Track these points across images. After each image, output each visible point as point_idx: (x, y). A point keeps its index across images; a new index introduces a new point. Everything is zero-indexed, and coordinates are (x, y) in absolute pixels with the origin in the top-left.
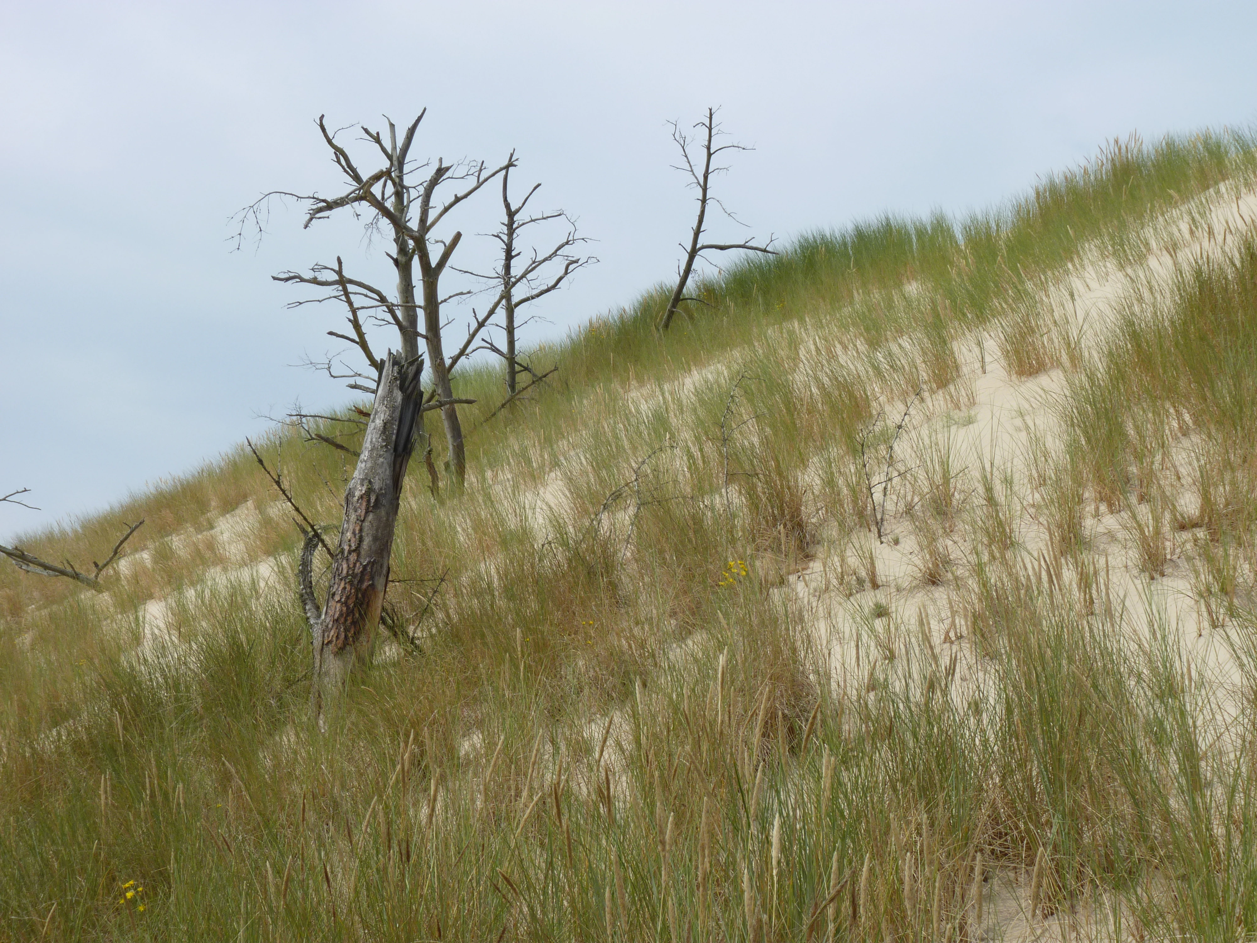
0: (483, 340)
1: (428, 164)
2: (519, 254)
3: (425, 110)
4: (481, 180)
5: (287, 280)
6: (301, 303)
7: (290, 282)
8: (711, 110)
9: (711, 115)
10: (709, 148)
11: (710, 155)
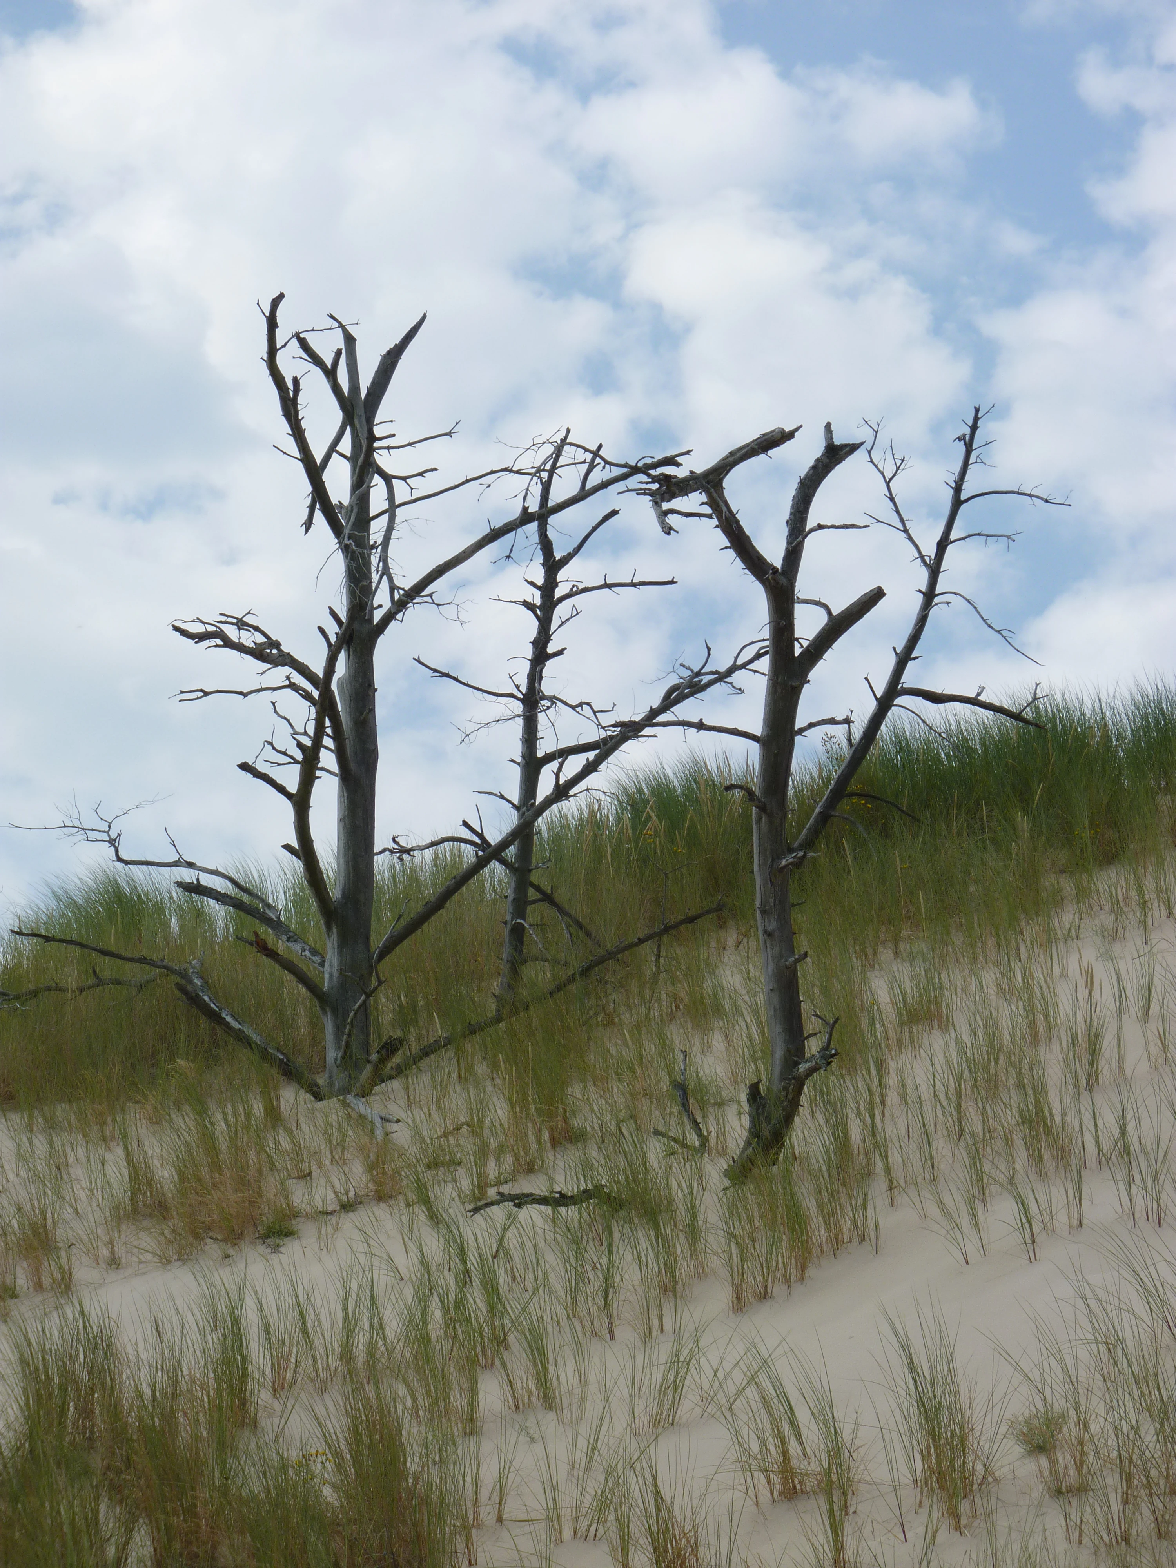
0: (465, 824)
1: (449, 434)
2: (560, 653)
3: (424, 316)
4: (590, 484)
5: (200, 637)
6: (206, 694)
7: (207, 643)
8: (977, 410)
9: (976, 419)
10: (958, 489)
11: (957, 503)
